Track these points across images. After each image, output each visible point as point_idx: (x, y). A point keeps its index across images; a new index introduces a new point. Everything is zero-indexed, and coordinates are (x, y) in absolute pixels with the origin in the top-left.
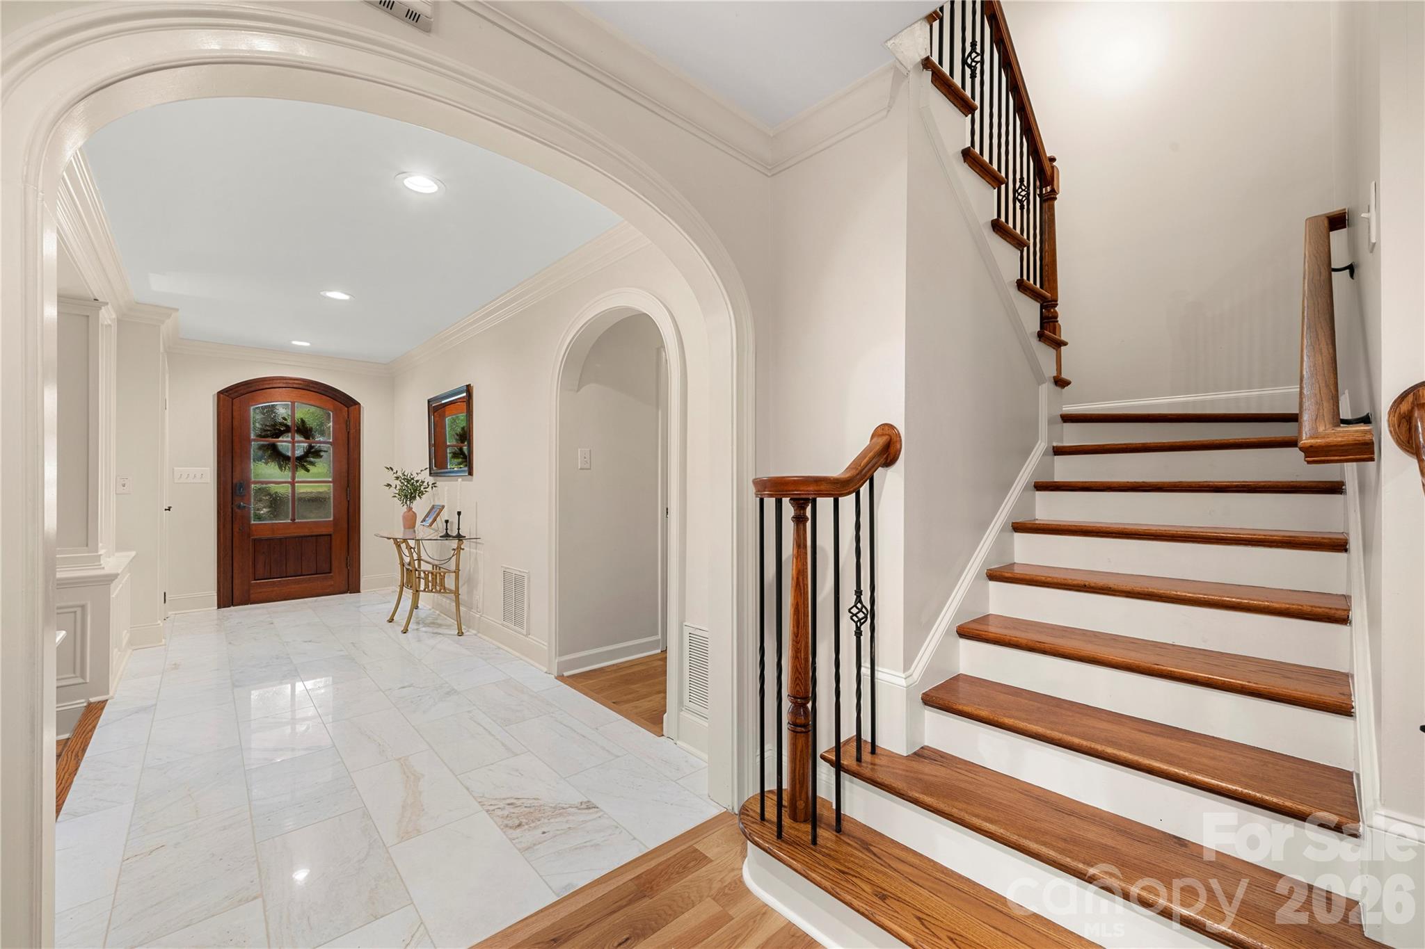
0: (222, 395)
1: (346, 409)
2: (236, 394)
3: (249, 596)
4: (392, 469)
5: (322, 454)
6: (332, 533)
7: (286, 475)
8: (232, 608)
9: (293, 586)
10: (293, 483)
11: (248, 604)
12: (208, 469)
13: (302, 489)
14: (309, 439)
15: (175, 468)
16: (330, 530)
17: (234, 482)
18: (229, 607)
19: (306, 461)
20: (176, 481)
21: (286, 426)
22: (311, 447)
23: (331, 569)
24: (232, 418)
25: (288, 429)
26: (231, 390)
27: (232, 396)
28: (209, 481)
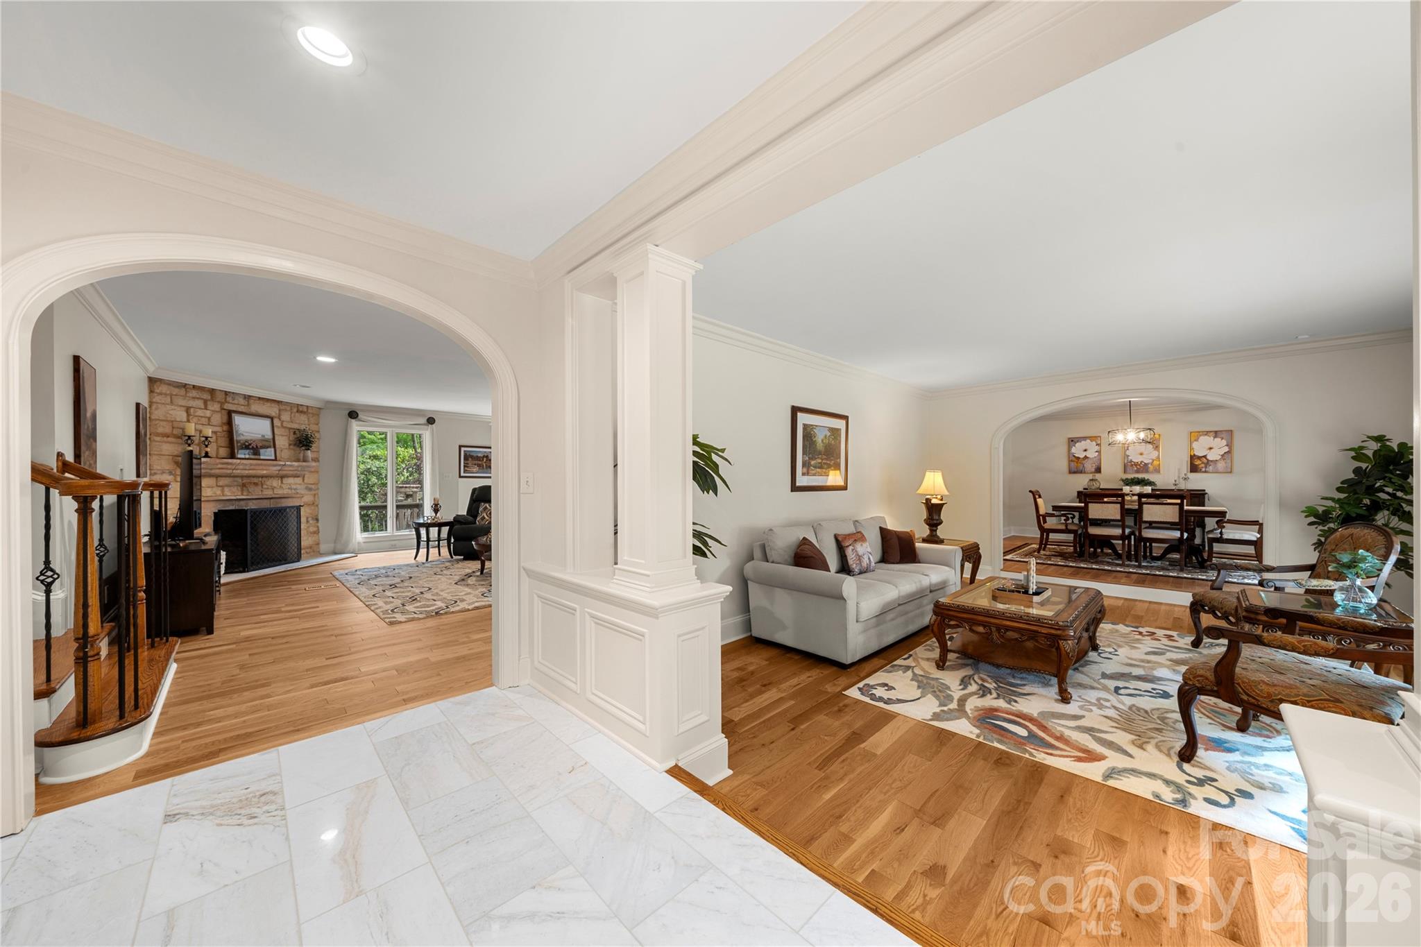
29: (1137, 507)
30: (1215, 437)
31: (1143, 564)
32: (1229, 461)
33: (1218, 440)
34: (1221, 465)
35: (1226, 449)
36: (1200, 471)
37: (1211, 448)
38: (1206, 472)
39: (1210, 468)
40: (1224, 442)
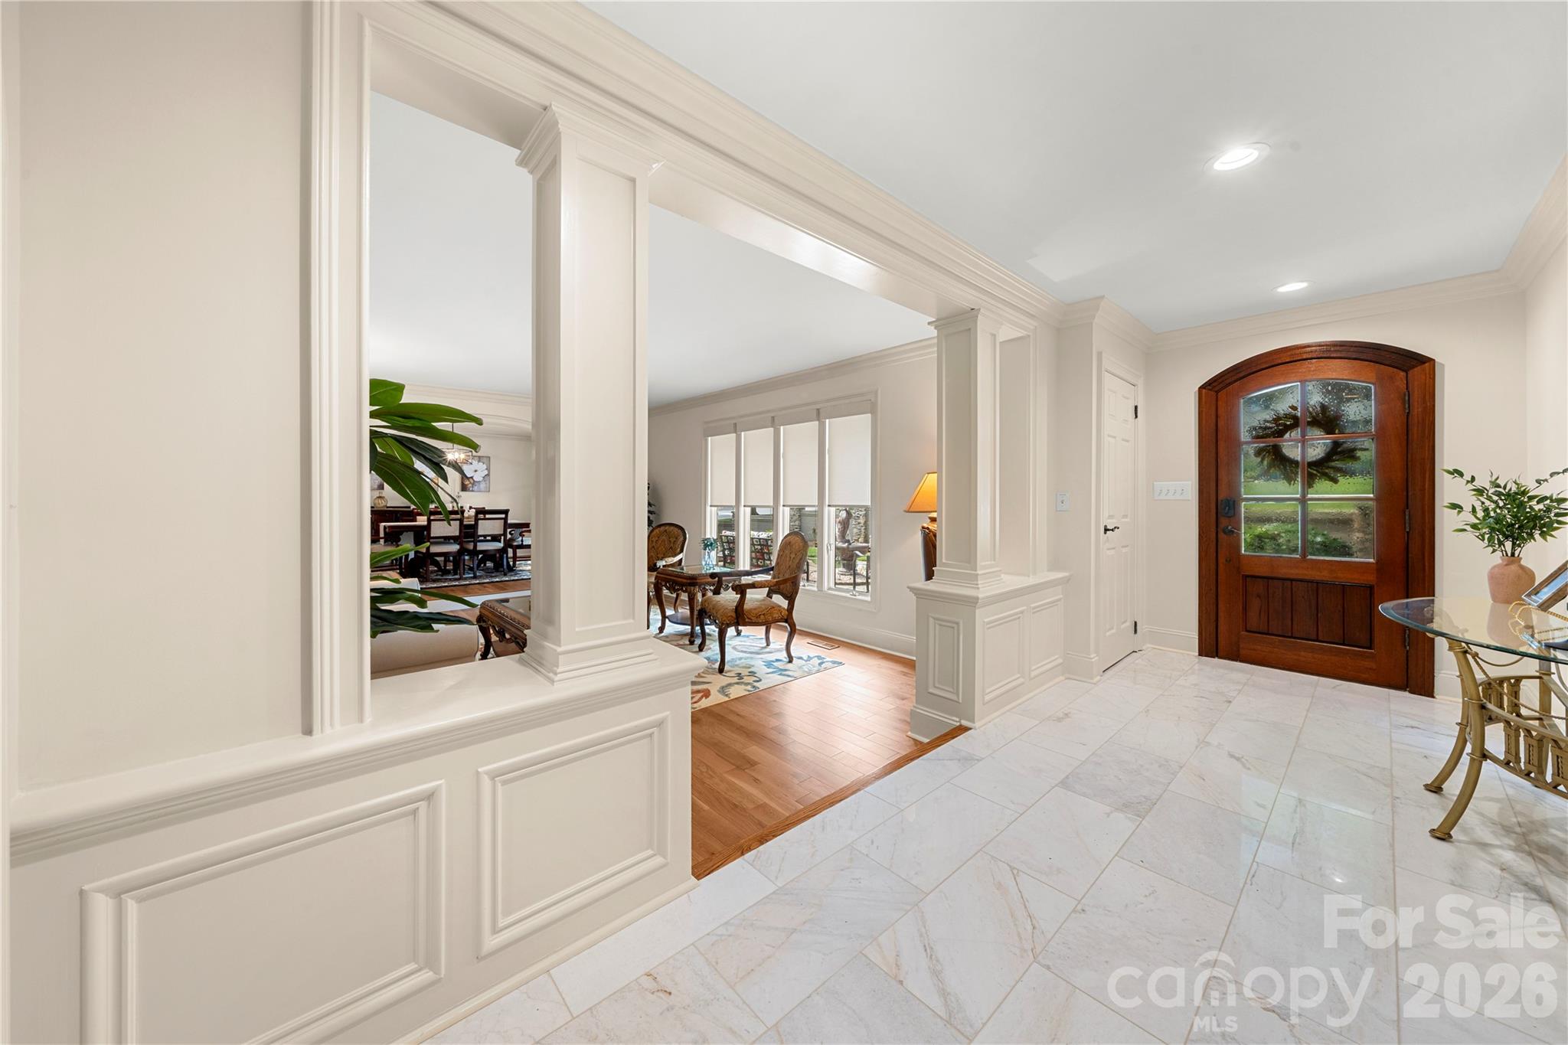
0: (1204, 390)
1: (1403, 374)
2: (1221, 385)
3: (1239, 651)
4: (1461, 474)
5: (1359, 454)
6: (1374, 583)
7: (1295, 490)
8: (1216, 660)
9: (1303, 653)
10: (1303, 501)
11: (1236, 661)
12: (1190, 483)
13: (1317, 510)
14: (1333, 433)
15: (1155, 483)
16: (1370, 579)
17: (1220, 498)
18: (1214, 657)
19: (1328, 467)
20: (1156, 498)
21: (1295, 418)
22: (1336, 444)
23: (1371, 641)
24: (1217, 416)
25: (1295, 422)
26: (1215, 381)
27: (1216, 389)
28: (1190, 498)
29: (426, 523)
30: (479, 461)
31: (478, 574)
32: (487, 482)
33: (481, 464)
34: (483, 486)
35: (486, 472)
36: (469, 491)
37: (476, 471)
38: (472, 491)
39: (476, 488)
40: (485, 466)
